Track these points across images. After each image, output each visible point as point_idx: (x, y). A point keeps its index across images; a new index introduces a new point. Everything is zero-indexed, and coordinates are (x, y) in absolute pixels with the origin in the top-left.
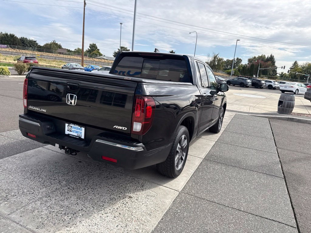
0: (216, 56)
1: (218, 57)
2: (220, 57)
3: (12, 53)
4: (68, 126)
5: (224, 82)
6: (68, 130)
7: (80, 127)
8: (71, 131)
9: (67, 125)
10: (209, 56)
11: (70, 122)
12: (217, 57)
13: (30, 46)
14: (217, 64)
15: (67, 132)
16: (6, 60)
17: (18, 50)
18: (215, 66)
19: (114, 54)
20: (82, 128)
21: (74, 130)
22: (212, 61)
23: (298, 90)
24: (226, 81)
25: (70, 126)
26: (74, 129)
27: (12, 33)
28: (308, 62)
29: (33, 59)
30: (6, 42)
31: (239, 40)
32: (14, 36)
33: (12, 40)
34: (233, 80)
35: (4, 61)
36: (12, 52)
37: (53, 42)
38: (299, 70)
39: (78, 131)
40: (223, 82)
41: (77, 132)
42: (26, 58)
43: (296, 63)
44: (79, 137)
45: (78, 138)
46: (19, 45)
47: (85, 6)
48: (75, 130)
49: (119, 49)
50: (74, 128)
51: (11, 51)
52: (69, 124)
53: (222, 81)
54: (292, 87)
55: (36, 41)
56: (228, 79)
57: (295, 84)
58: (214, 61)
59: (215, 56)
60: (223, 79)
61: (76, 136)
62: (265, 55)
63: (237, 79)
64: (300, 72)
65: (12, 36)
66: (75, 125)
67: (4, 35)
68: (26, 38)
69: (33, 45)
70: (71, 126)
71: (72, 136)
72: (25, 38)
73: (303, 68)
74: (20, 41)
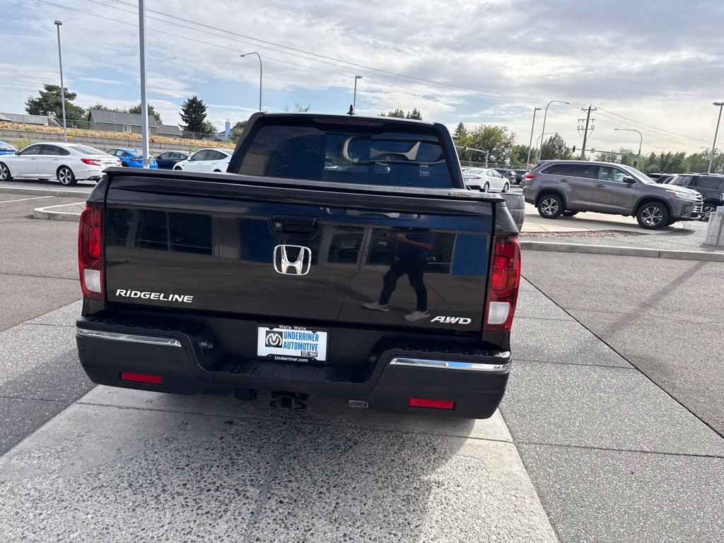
4: (268, 333)
6: (266, 346)
7: (310, 332)
8: (278, 346)
9: (262, 331)
11: (273, 321)
15: (263, 351)
19: (30, 105)
20: (318, 333)
21: (292, 340)
23: (488, 183)
25: (274, 333)
26: (288, 340)
28: (484, 124)
31: (359, 77)
38: (470, 141)
39: (304, 342)
41: (300, 346)
43: (461, 126)
44: (310, 359)
45: (306, 360)
48: (295, 341)
49: (41, 93)
50: (289, 336)
52: (271, 328)
54: (478, 178)
57: (483, 171)
61: (298, 357)
62: (404, 111)
64: (472, 146)
66: (295, 327)
70: (281, 334)
71: (285, 359)
73: (476, 136)
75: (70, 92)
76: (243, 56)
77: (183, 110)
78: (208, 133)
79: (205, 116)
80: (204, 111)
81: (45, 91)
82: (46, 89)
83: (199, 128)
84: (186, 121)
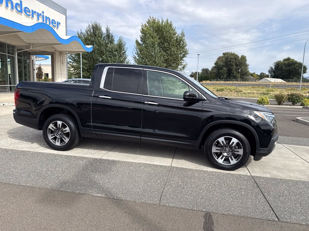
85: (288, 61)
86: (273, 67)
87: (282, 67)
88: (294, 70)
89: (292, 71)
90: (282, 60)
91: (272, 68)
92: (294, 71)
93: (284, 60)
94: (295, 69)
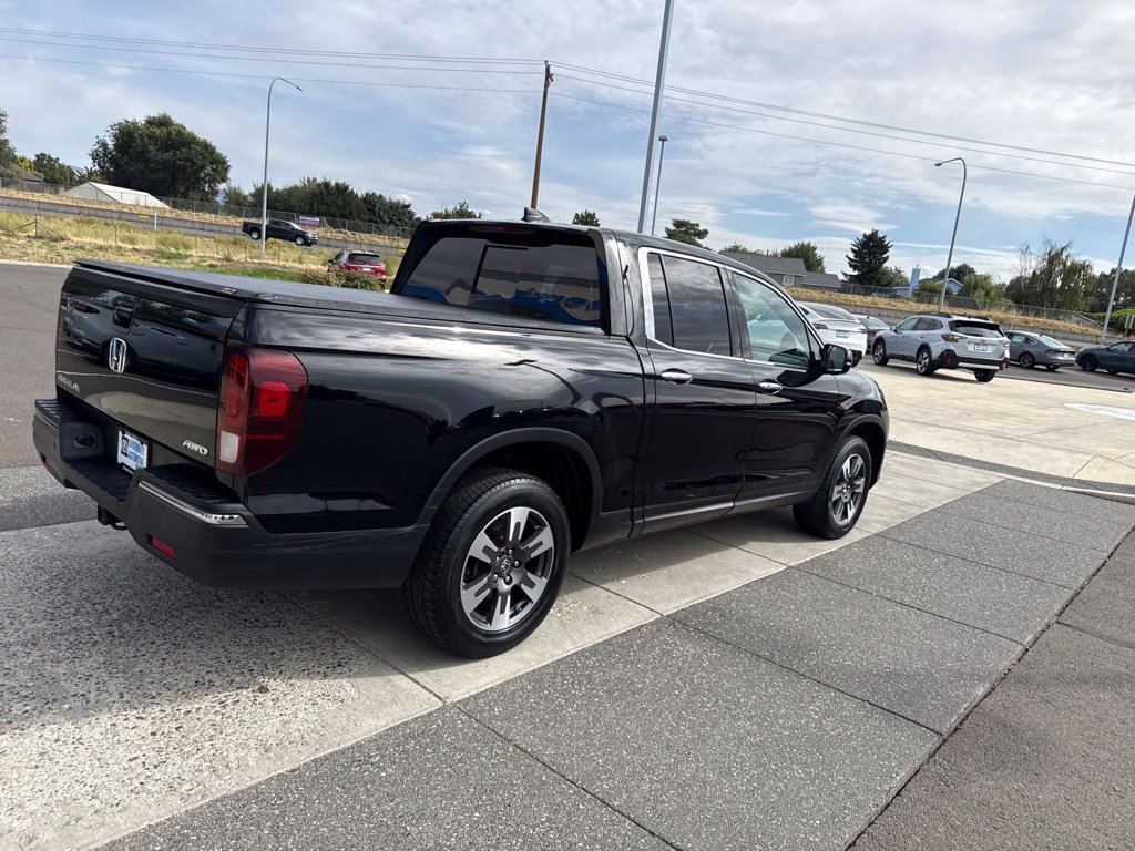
0: (1058, 255)
1: (1067, 256)
2: (1076, 256)
3: (331, 242)
4: (122, 438)
5: (1066, 357)
6: (122, 453)
7: (140, 444)
8: (127, 456)
10: (1025, 251)
11: (126, 429)
12: (1064, 257)
13: (391, 222)
14: (1059, 284)
15: (121, 458)
16: (301, 262)
17: (349, 233)
18: (1050, 294)
20: (143, 446)
22: (1038, 272)
24: (1073, 353)
25: (125, 439)
26: (131, 450)
27: (341, 181)
29: (372, 260)
30: (322, 207)
32: (346, 188)
33: (340, 202)
34: (1108, 349)
35: (297, 265)
36: (329, 239)
37: (458, 208)
39: (137, 453)
40: (1061, 358)
41: (135, 458)
42: (352, 257)
46: (359, 217)
47: (547, 86)
48: (134, 451)
50: (131, 445)
51: (329, 235)
52: (123, 434)
53: (1057, 352)
55: (408, 206)
56: (1086, 347)
58: (1048, 273)
59: (1053, 252)
60: (1062, 346)
63: (1127, 348)
65: (342, 190)
66: (133, 436)
67: (319, 185)
68: (381, 196)
69: (400, 219)
70: (127, 441)
71: (128, 470)
72: (378, 195)
74: (362, 205)
75: (701, 228)
76: (939, 165)
77: (853, 251)
78: (886, 285)
79: (886, 259)
80: (886, 251)
81: (672, 228)
82: (674, 225)
83: (873, 278)
84: (855, 268)
85: (164, 130)
86: (111, 144)
87: (144, 146)
88: (189, 164)
89: (183, 169)
90: (141, 120)
91: (104, 145)
92: (189, 170)
93: (151, 122)
94: (194, 163)
